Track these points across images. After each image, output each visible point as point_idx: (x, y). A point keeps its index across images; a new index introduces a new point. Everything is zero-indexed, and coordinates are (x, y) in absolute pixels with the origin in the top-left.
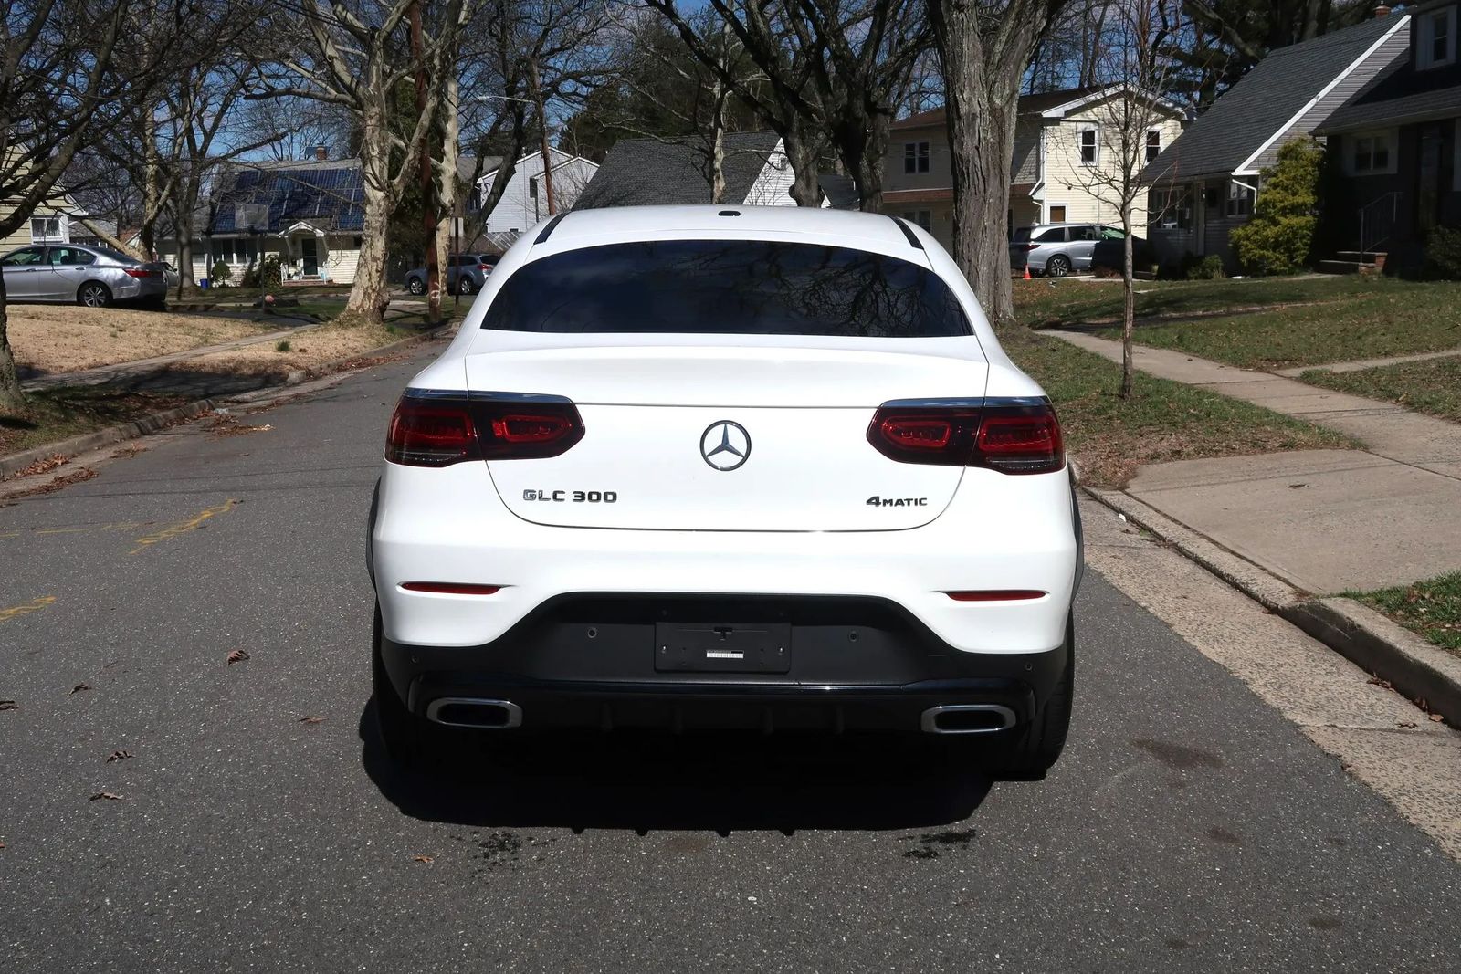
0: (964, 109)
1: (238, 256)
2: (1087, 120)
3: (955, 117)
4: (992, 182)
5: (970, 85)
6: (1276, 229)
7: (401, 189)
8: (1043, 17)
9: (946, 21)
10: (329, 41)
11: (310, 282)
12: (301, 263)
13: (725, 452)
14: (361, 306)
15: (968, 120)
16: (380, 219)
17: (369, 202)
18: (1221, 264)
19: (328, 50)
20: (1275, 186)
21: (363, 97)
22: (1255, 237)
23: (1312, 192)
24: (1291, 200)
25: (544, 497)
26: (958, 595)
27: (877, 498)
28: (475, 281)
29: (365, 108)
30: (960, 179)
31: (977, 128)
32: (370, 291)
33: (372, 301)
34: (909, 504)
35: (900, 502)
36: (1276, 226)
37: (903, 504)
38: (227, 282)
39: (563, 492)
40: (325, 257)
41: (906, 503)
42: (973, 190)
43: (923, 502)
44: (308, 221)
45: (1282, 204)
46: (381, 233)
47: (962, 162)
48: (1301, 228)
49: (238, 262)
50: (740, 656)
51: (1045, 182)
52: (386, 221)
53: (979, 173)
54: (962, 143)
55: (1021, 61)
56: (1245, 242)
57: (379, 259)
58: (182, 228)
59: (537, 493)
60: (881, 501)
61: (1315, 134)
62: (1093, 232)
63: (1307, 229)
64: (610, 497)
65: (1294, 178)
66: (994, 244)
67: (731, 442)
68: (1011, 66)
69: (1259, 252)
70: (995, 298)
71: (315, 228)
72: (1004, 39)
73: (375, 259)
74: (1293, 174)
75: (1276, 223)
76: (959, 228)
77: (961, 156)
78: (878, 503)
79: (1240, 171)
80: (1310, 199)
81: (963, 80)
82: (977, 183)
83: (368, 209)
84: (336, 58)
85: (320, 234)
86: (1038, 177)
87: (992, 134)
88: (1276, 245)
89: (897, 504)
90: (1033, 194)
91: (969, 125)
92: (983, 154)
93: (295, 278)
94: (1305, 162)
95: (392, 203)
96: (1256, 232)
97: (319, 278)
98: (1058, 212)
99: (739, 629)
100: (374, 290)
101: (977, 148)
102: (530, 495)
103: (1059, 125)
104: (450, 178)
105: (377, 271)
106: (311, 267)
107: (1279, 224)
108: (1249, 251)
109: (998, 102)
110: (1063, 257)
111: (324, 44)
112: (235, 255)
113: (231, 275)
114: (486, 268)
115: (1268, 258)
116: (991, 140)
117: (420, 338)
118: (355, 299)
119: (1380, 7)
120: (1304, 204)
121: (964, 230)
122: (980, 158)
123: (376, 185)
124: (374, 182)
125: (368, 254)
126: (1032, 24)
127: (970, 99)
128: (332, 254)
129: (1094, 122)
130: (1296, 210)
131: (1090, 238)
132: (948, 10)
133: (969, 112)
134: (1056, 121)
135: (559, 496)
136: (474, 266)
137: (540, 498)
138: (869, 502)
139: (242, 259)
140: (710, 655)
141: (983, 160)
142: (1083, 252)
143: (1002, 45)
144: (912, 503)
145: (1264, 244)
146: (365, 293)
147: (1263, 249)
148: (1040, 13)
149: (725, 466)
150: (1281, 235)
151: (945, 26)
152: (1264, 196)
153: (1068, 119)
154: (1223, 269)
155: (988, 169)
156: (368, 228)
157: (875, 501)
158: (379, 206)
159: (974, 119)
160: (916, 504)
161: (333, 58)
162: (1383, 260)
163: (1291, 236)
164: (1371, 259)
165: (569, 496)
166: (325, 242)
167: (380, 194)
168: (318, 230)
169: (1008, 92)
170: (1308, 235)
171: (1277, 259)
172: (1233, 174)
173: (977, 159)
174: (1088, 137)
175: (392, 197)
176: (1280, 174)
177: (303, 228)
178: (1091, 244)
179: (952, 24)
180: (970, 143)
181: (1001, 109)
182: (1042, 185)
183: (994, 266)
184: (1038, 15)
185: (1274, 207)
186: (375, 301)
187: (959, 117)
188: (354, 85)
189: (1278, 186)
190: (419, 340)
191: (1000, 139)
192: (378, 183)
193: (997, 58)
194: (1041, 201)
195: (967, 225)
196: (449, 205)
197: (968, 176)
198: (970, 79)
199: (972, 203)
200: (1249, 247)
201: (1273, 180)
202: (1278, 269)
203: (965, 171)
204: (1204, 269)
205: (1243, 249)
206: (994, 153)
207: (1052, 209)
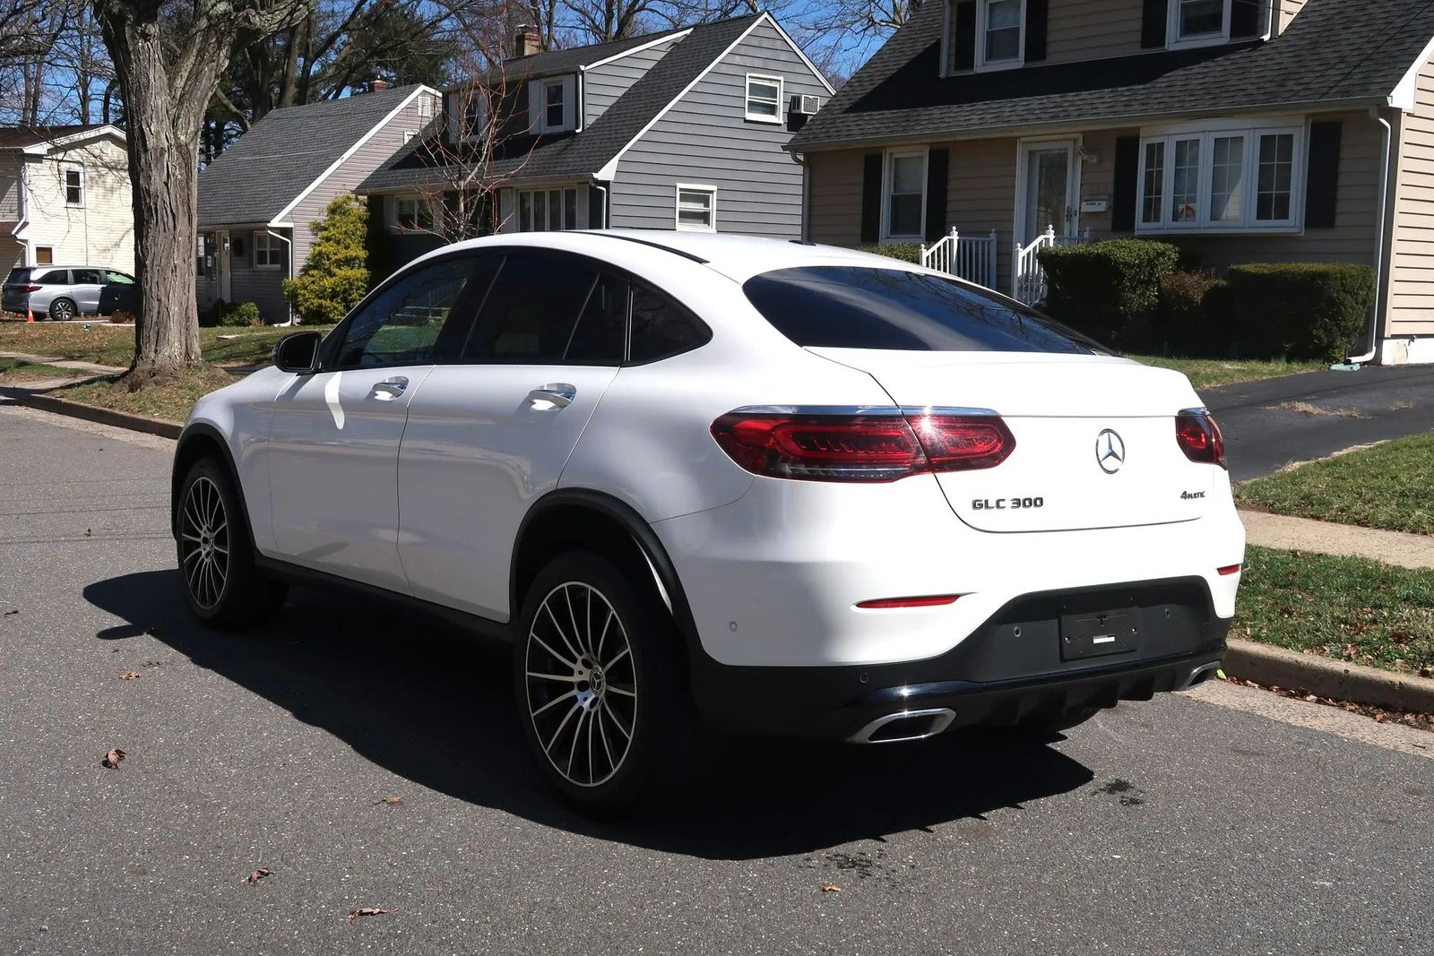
0: (151, 143)
2: (70, 159)
3: (141, 149)
4: (180, 217)
5: (158, 118)
6: (332, 280)
8: (226, 57)
9: (131, 49)
13: (1111, 457)
15: (156, 154)
18: (257, 312)
20: (328, 239)
22: (312, 287)
23: (363, 247)
24: (342, 254)
25: (989, 505)
26: (1221, 571)
27: (1185, 493)
30: (146, 215)
31: (165, 164)
36: (331, 277)
39: (1004, 500)
42: (162, 228)
45: (336, 257)
47: (150, 197)
48: (357, 279)
50: (1112, 639)
51: (29, 221)
53: (168, 209)
54: (150, 177)
55: (204, 98)
56: (302, 292)
59: (983, 502)
61: (358, 192)
62: (98, 276)
63: (361, 281)
64: (1038, 502)
65: (346, 233)
66: (185, 283)
67: (1113, 449)
68: (196, 103)
69: (316, 302)
70: (186, 339)
72: (185, 75)
74: (344, 229)
75: (331, 275)
76: (145, 266)
77: (148, 191)
79: (275, 223)
80: (363, 254)
81: (150, 112)
82: (166, 219)
86: (21, 215)
87: (180, 171)
88: (333, 296)
90: (17, 233)
91: (157, 159)
92: (171, 191)
94: (354, 219)
96: (313, 282)
98: (45, 253)
99: (1112, 614)
101: (166, 184)
102: (977, 505)
103: (41, 162)
107: (335, 275)
108: (307, 300)
109: (183, 138)
110: (69, 301)
115: (326, 307)
116: (179, 177)
119: (377, 81)
120: (357, 258)
121: (152, 268)
122: (169, 194)
126: (215, 64)
127: (158, 133)
129: (77, 162)
130: (349, 262)
131: (94, 281)
132: (133, 37)
133: (158, 146)
134: (38, 158)
135: (1001, 504)
137: (987, 507)
138: (1182, 496)
140: (1096, 641)
141: (173, 196)
142: (90, 296)
143: (184, 80)
145: (321, 294)
147: (320, 298)
148: (223, 52)
149: (1109, 469)
150: (338, 286)
151: (128, 53)
152: (318, 248)
153: (50, 157)
154: (261, 317)
155: (177, 206)
157: (1185, 496)
159: (162, 154)
162: (447, 313)
163: (347, 286)
164: (439, 313)
165: (1008, 504)
169: (193, 129)
170: (363, 287)
171: (335, 308)
172: (269, 225)
173: (166, 194)
174: (73, 178)
176: (331, 228)
178: (97, 288)
179: (137, 53)
180: (158, 179)
181: (186, 145)
182: (26, 224)
183: (185, 307)
184: (221, 54)
185: (329, 259)
187: (146, 150)
189: (331, 239)
191: (187, 175)
193: (179, 93)
194: (25, 241)
195: (155, 263)
197: (156, 212)
198: (157, 112)
199: (160, 239)
200: (307, 296)
201: (325, 233)
202: (336, 317)
203: (153, 207)
204: (241, 316)
205: (301, 298)
206: (182, 189)
207: (38, 249)
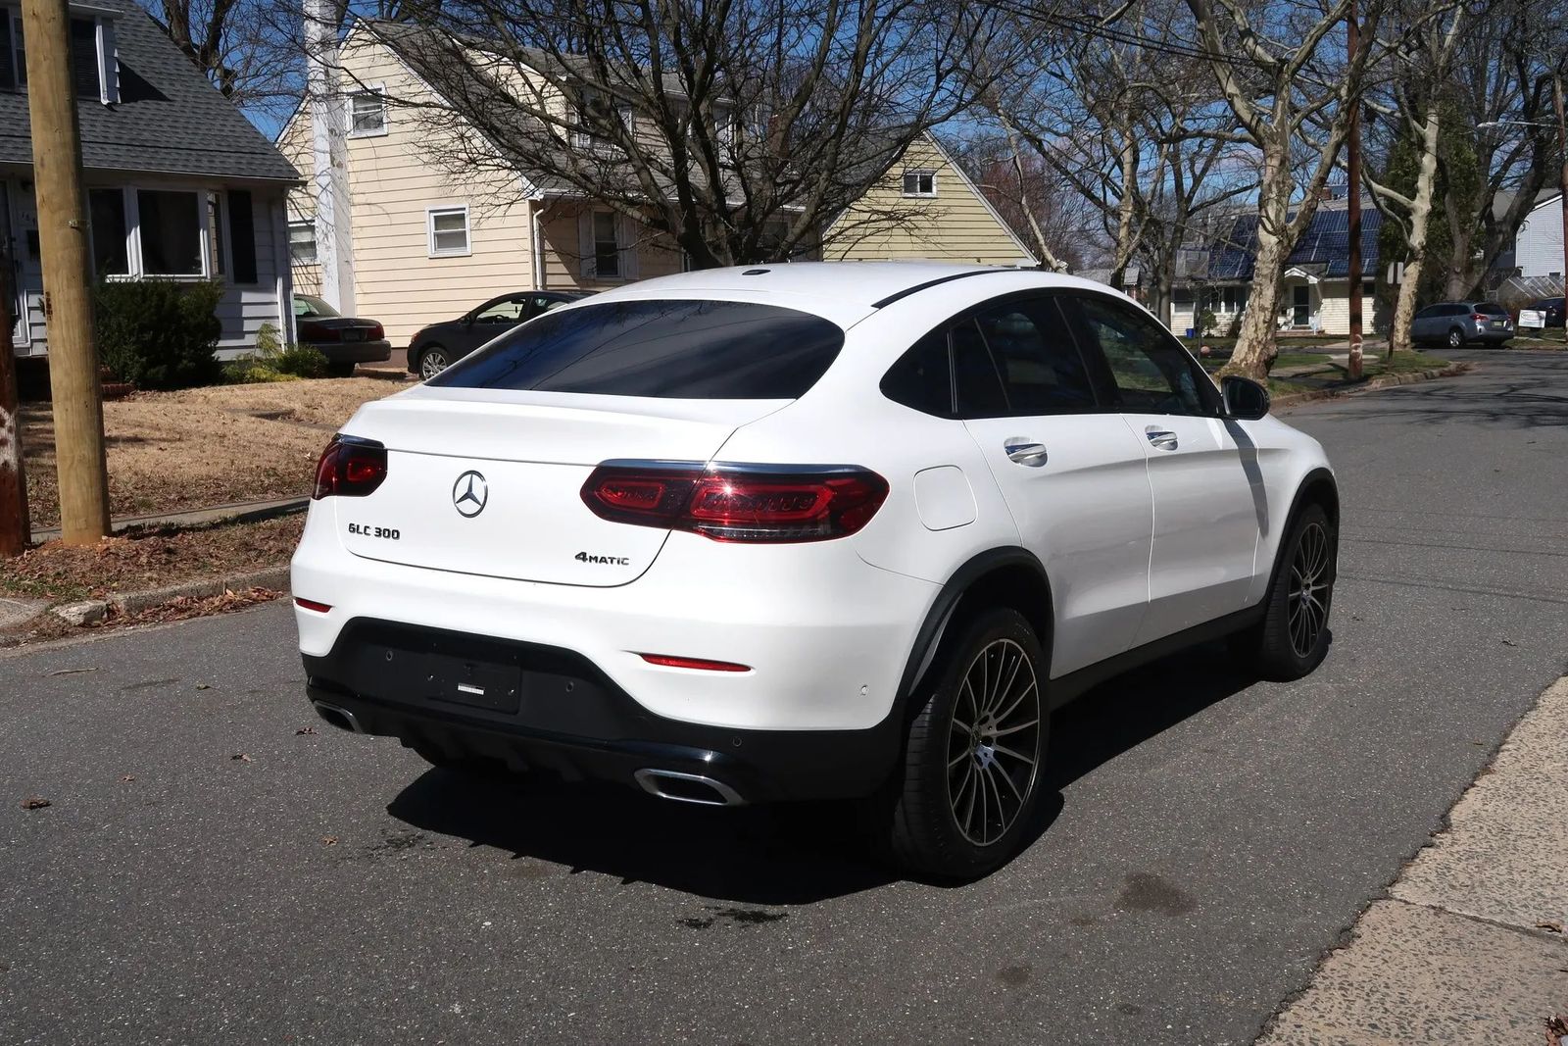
1: (1226, 305)
7: (1296, 232)
10: (1231, 78)
11: (1300, 333)
12: (1291, 312)
13: (469, 500)
14: (1245, 359)
16: (1272, 266)
17: (1262, 248)
19: (1228, 88)
21: (1263, 135)
25: (359, 530)
26: (650, 658)
27: (584, 554)
28: (1466, 332)
29: (1265, 147)
32: (1255, 343)
33: (1257, 355)
34: (612, 562)
35: (603, 560)
37: (606, 561)
38: (1212, 332)
39: (371, 527)
40: (1318, 306)
41: (609, 561)
43: (625, 561)
44: (1301, 266)
46: (1271, 281)
49: (1226, 311)
50: (481, 692)
52: (1277, 267)
57: (1267, 309)
58: (1162, 276)
60: (588, 557)
64: (396, 535)
67: (473, 492)
71: (1308, 274)
73: (1263, 309)
78: (584, 559)
83: (1260, 255)
84: (1236, 95)
85: (1313, 280)
89: (601, 561)
93: (1284, 329)
95: (1285, 249)
97: (1310, 328)
99: (482, 667)
100: (1259, 342)
104: (1422, 217)
105: (1265, 322)
106: (1302, 316)
111: (1224, 82)
112: (1223, 304)
113: (1216, 325)
114: (1481, 318)
117: (1311, 395)
118: (1239, 352)
123: (1270, 229)
124: (1269, 227)
125: (1256, 304)
128: (1326, 302)
135: (368, 531)
136: (1466, 316)
138: (577, 557)
139: (1229, 308)
140: (461, 688)
144: (615, 561)
146: (1249, 346)
149: (468, 513)
156: (1258, 276)
157: (582, 556)
158: (1271, 252)
160: (618, 562)
161: (1233, 95)
165: (372, 531)
166: (1319, 290)
167: (1274, 239)
168: (1311, 277)
175: (1286, 242)
177: (1296, 274)
186: (1261, 353)
188: (1254, 123)
190: (1308, 398)
192: (1273, 226)
196: (1419, 247)
